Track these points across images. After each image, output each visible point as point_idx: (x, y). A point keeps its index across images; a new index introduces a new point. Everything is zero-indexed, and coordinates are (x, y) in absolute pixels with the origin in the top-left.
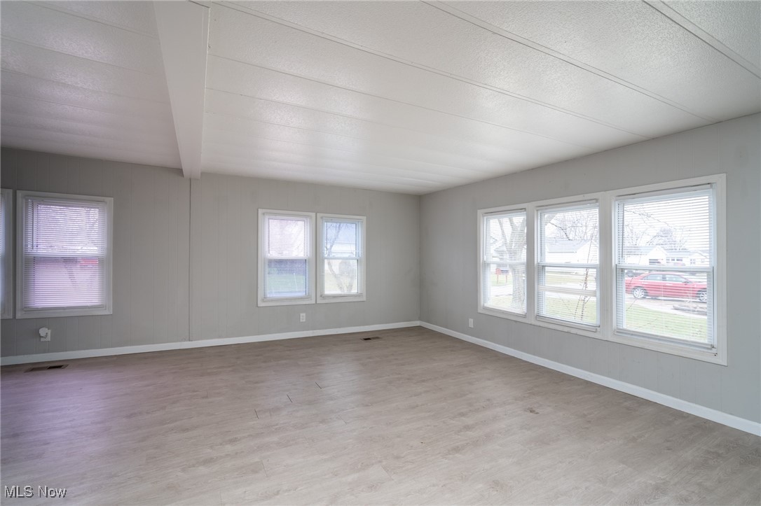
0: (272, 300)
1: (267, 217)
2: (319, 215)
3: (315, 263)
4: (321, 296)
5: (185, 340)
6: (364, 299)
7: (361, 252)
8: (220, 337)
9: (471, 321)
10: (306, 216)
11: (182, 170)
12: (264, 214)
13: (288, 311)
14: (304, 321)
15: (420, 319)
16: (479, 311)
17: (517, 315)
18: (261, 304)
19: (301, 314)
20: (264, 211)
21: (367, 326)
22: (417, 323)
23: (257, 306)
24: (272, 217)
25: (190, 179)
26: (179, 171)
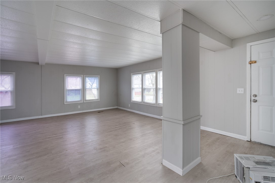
0: (69, 102)
1: (67, 77)
2: (84, 75)
3: (83, 90)
4: (85, 100)
5: (40, 115)
6: (99, 100)
7: (98, 86)
8: (52, 114)
9: (129, 105)
10: (80, 76)
11: (39, 63)
12: (66, 76)
13: (74, 105)
14: (80, 108)
15: (117, 106)
16: (131, 102)
17: (139, 102)
18: (65, 103)
19: (79, 106)
20: (66, 75)
21: (100, 109)
22: (116, 107)
23: (64, 104)
24: (68, 76)
25: (41, 66)
26: (38, 63)
